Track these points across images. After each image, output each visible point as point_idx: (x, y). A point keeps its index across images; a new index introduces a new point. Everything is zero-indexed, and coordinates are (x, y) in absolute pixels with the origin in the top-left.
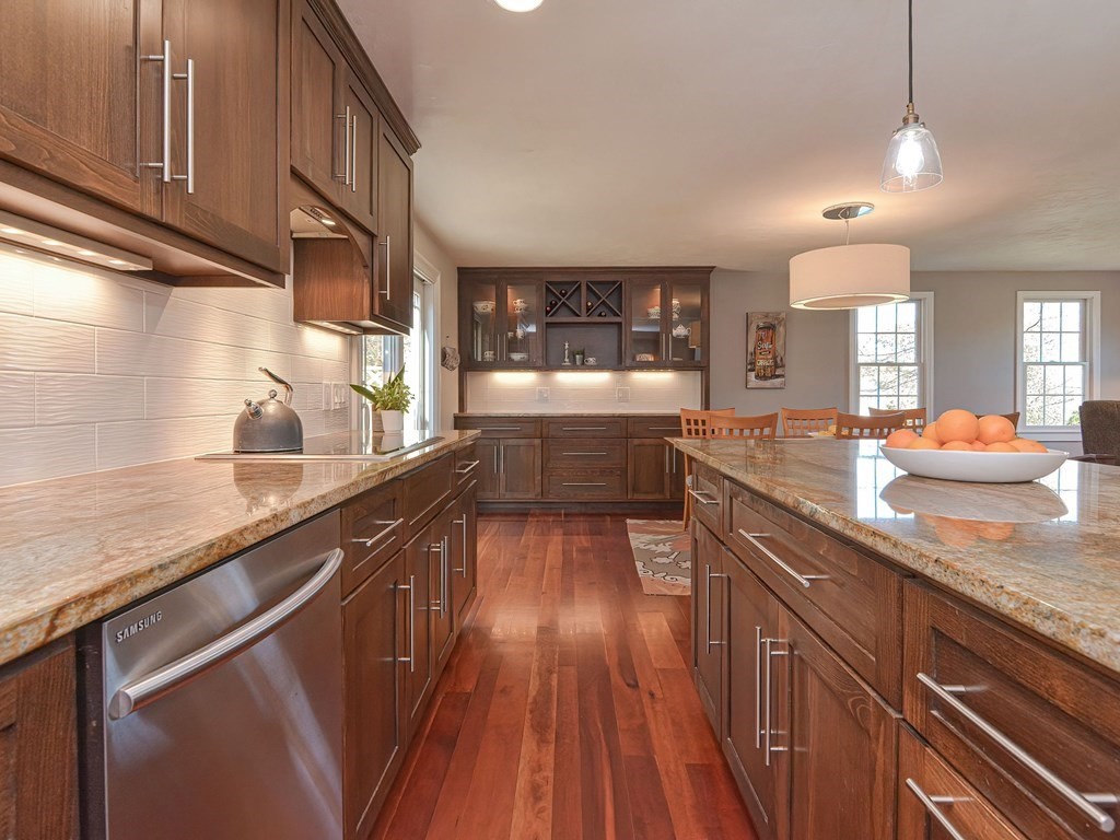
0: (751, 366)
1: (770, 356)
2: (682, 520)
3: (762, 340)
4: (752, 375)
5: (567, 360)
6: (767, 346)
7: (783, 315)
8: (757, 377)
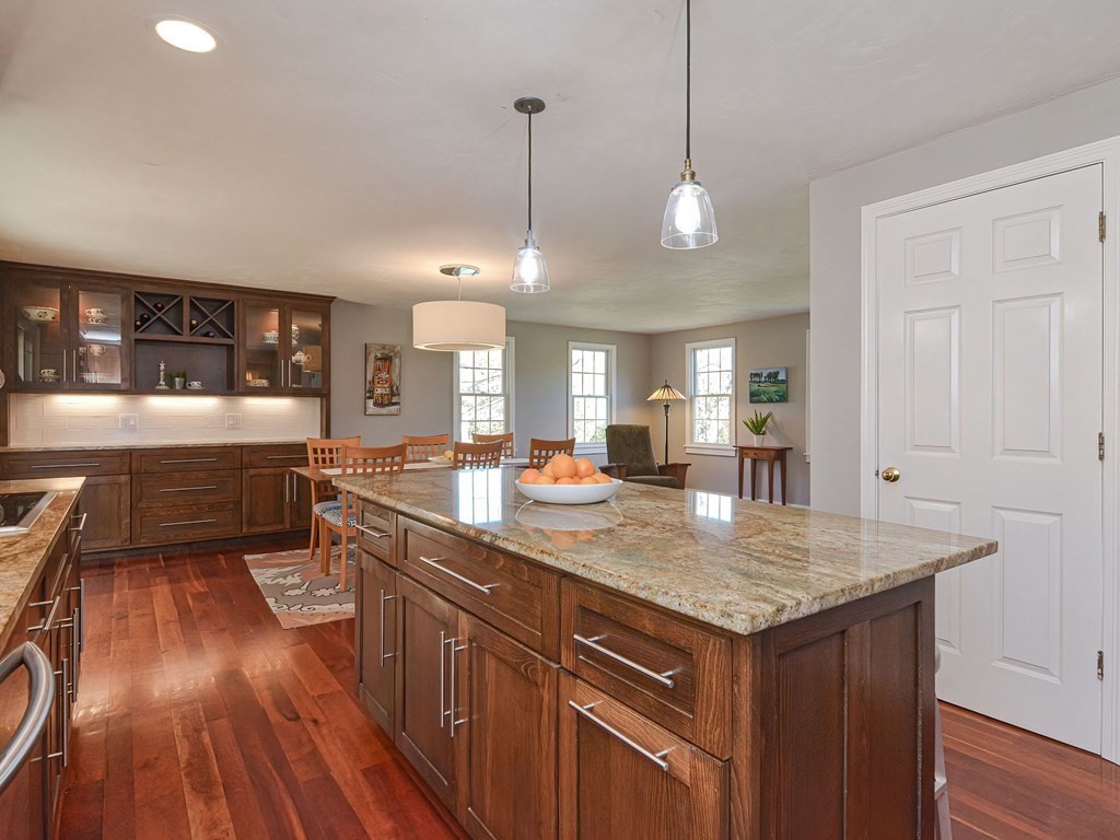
0: (370, 394)
1: (386, 386)
2: (309, 547)
3: (379, 370)
4: (370, 402)
5: (162, 382)
6: (384, 375)
7: (398, 348)
8: (375, 404)
